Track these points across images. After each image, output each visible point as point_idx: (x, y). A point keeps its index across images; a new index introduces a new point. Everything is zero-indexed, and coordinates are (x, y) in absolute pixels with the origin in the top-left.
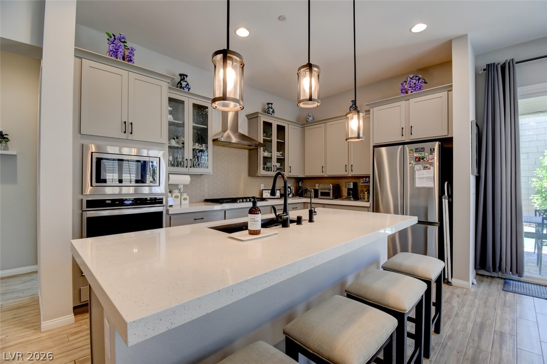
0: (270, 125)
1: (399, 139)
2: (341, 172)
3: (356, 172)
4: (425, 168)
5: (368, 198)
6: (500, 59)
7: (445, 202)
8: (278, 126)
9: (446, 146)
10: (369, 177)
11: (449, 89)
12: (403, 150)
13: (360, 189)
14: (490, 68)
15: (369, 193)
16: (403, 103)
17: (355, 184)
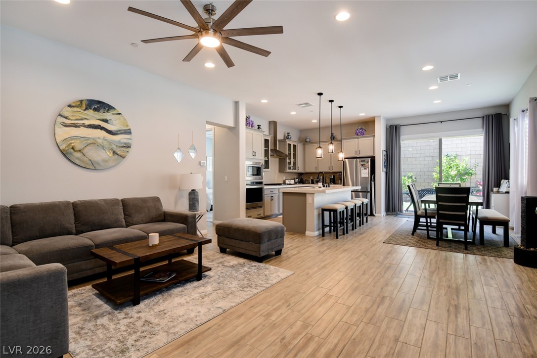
0: (290, 144)
1: (354, 155)
2: (327, 170)
3: (334, 170)
4: (365, 169)
5: (341, 183)
6: (396, 123)
7: (373, 183)
8: (294, 145)
9: (373, 160)
10: (341, 173)
11: (374, 136)
12: (356, 161)
13: (336, 178)
14: (391, 127)
15: (341, 180)
16: (356, 140)
17: (334, 176)
